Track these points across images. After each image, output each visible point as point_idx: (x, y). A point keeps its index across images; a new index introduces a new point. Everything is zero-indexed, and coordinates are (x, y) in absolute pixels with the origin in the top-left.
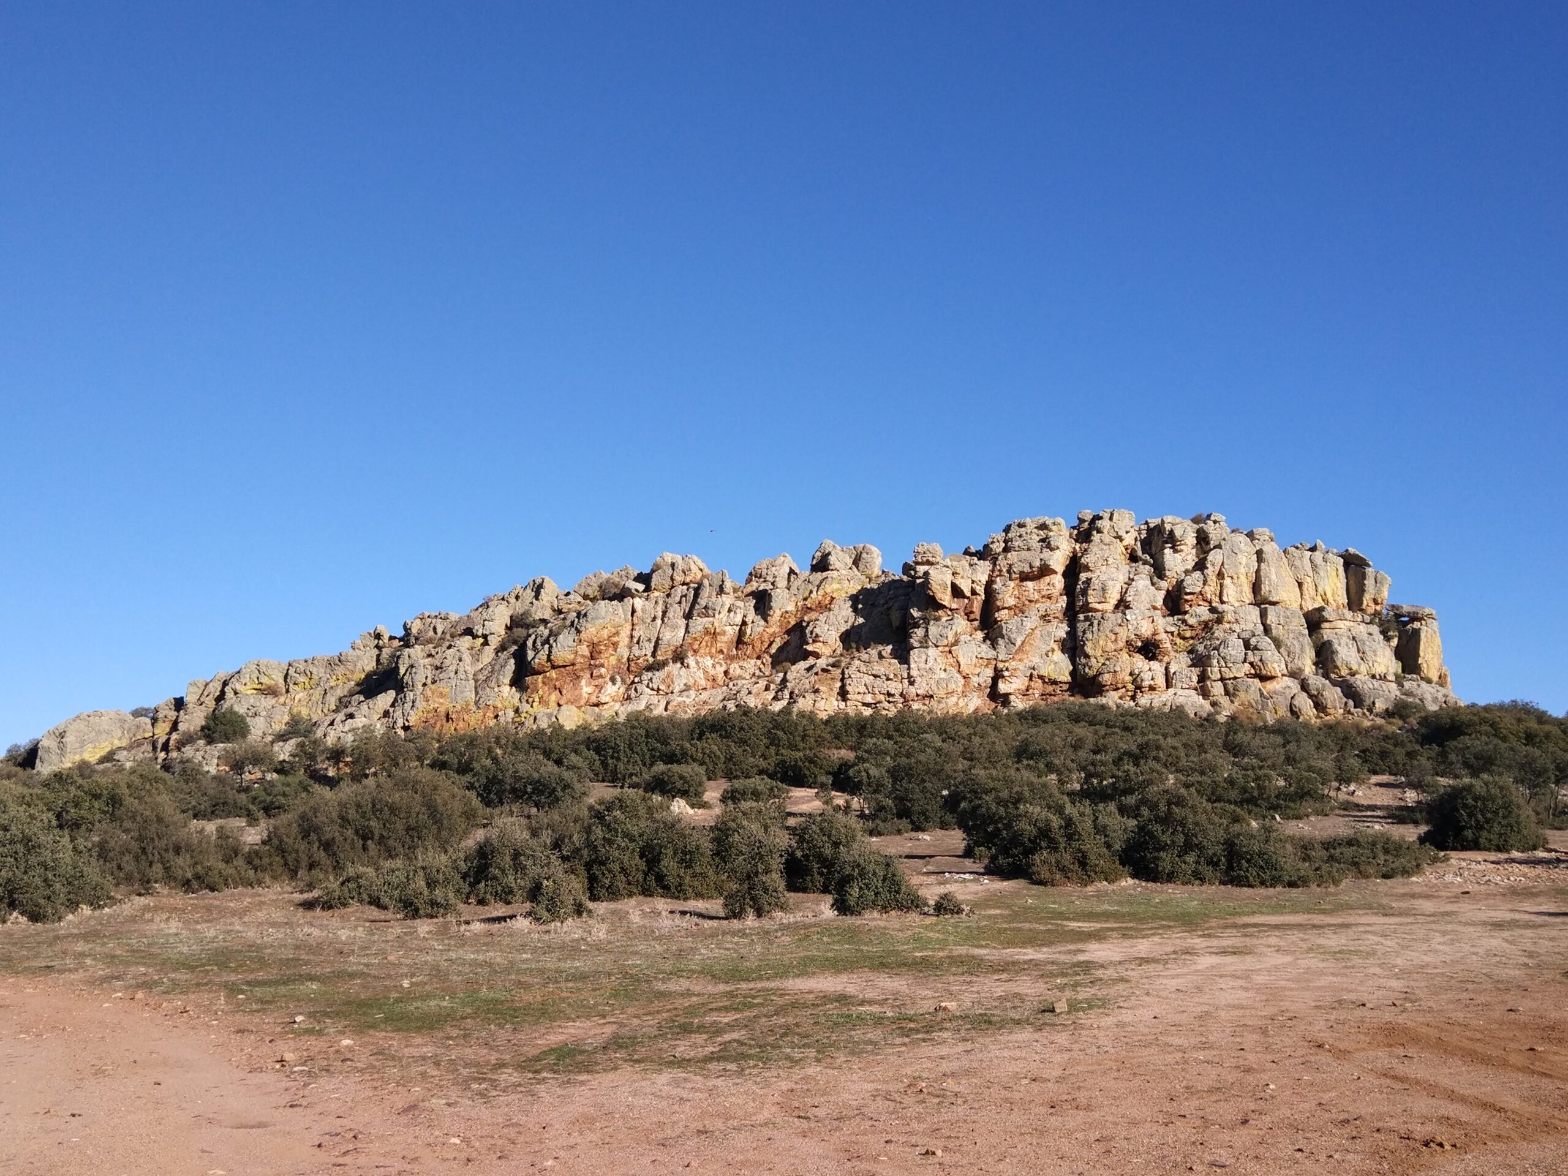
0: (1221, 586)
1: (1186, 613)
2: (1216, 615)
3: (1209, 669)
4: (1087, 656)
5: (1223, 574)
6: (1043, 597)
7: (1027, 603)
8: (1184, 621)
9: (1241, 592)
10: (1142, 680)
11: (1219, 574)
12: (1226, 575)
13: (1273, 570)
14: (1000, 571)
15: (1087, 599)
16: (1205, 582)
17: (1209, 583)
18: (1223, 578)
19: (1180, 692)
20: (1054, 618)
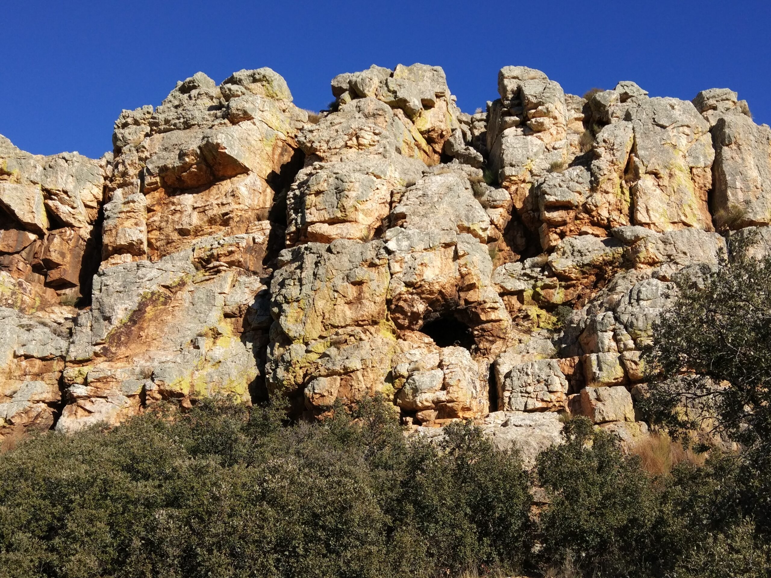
0: (633, 192)
1: (552, 250)
2: (620, 250)
3: (594, 357)
4: (287, 340)
5: (637, 169)
6: (212, 221)
7: (175, 236)
8: (546, 267)
9: (680, 205)
10: (416, 391)
11: (626, 171)
12: (642, 170)
13: (751, 161)
14: (124, 174)
15: (303, 217)
16: (594, 186)
17: (604, 186)
18: (637, 177)
19: (517, 417)
20: (231, 264)
